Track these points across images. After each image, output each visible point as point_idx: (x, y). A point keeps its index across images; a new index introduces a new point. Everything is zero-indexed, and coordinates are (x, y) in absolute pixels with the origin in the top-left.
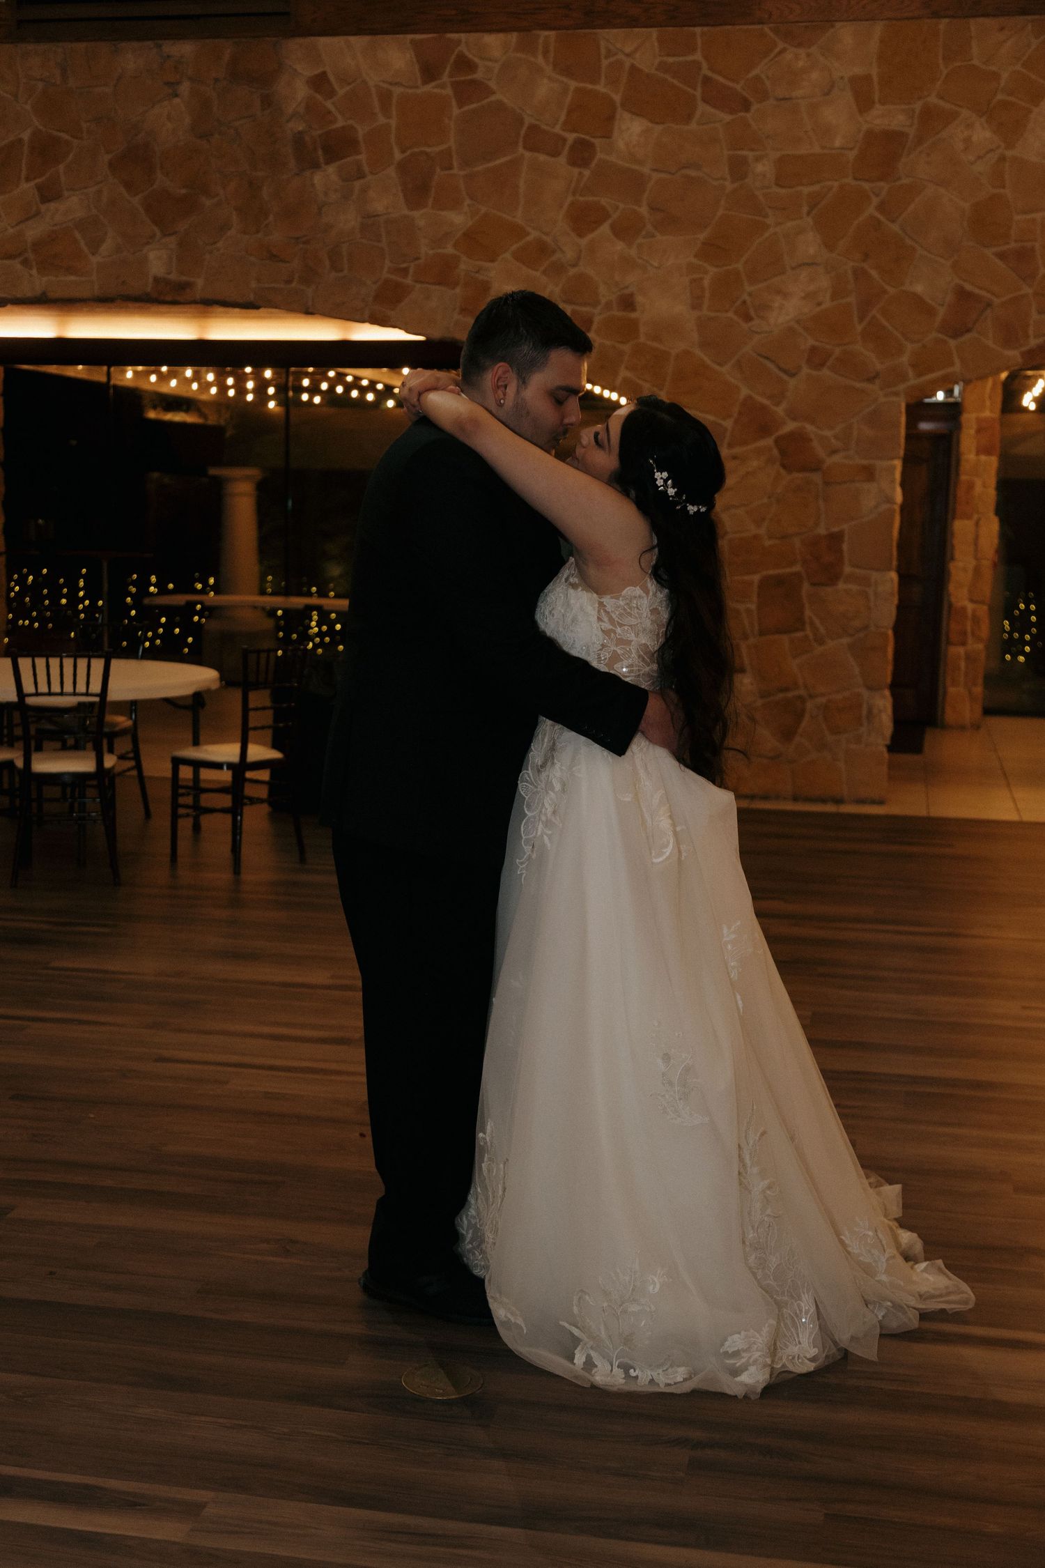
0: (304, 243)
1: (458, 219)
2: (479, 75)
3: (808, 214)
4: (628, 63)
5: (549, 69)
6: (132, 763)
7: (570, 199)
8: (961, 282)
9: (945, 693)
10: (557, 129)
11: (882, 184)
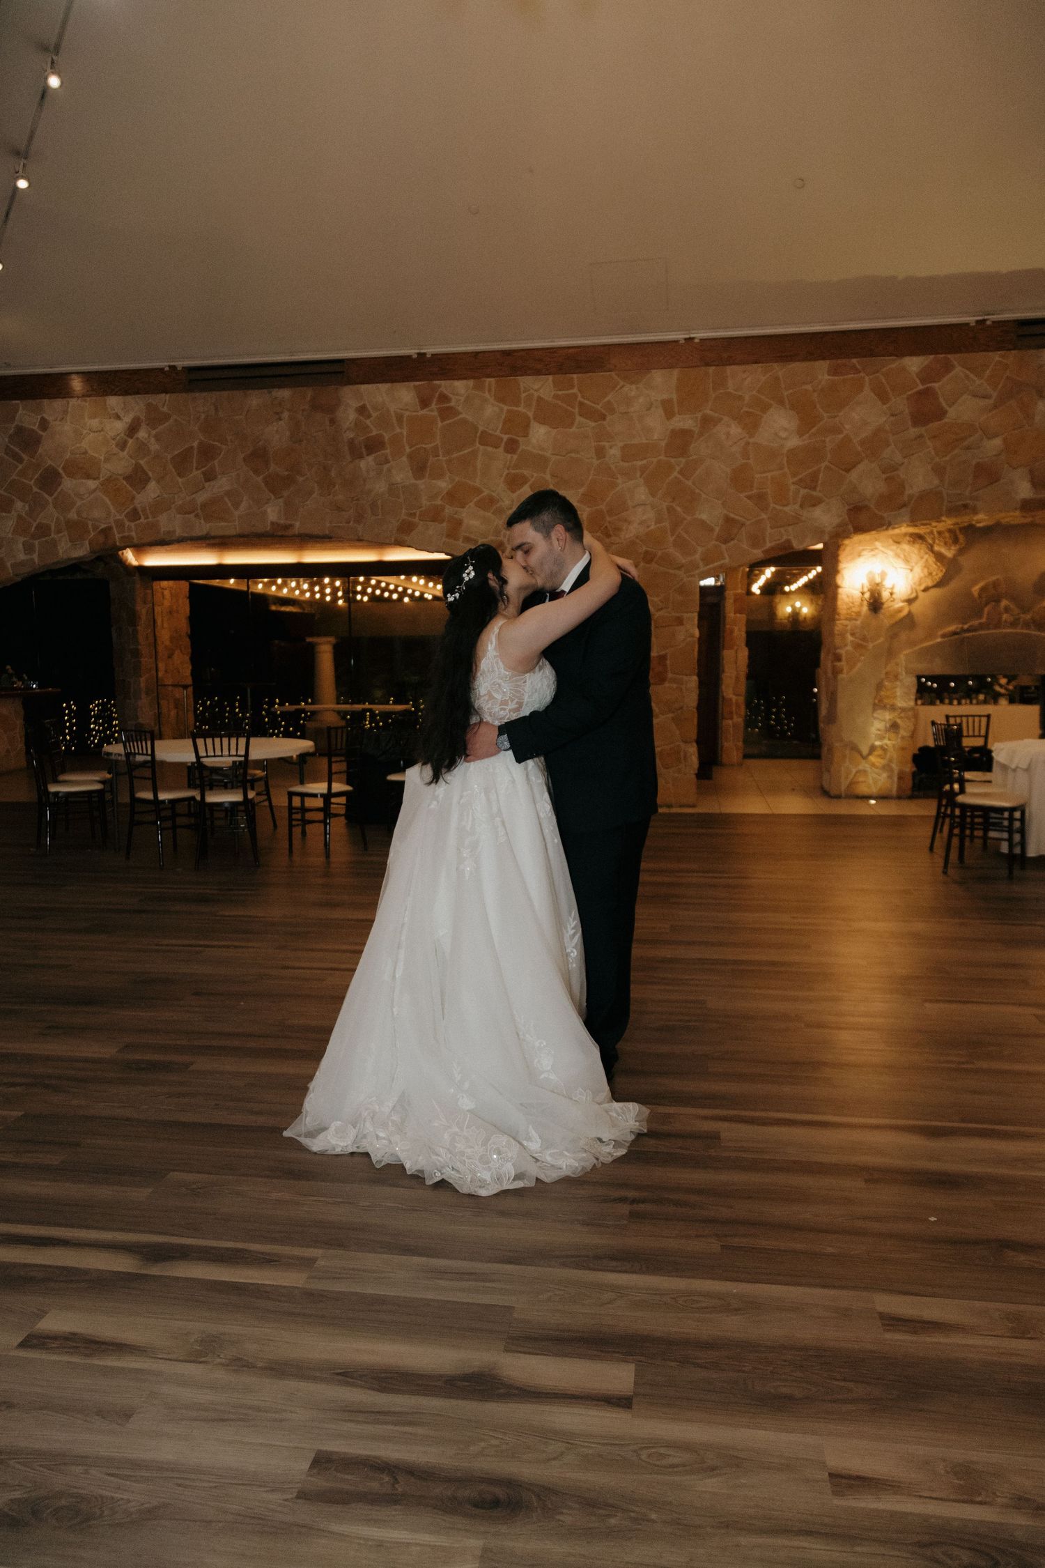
0: (358, 500)
1: (443, 485)
2: (452, 404)
3: (640, 477)
4: (536, 394)
5: (492, 400)
6: (265, 797)
7: (506, 472)
8: (728, 513)
9: (722, 747)
10: (498, 433)
11: (680, 459)
